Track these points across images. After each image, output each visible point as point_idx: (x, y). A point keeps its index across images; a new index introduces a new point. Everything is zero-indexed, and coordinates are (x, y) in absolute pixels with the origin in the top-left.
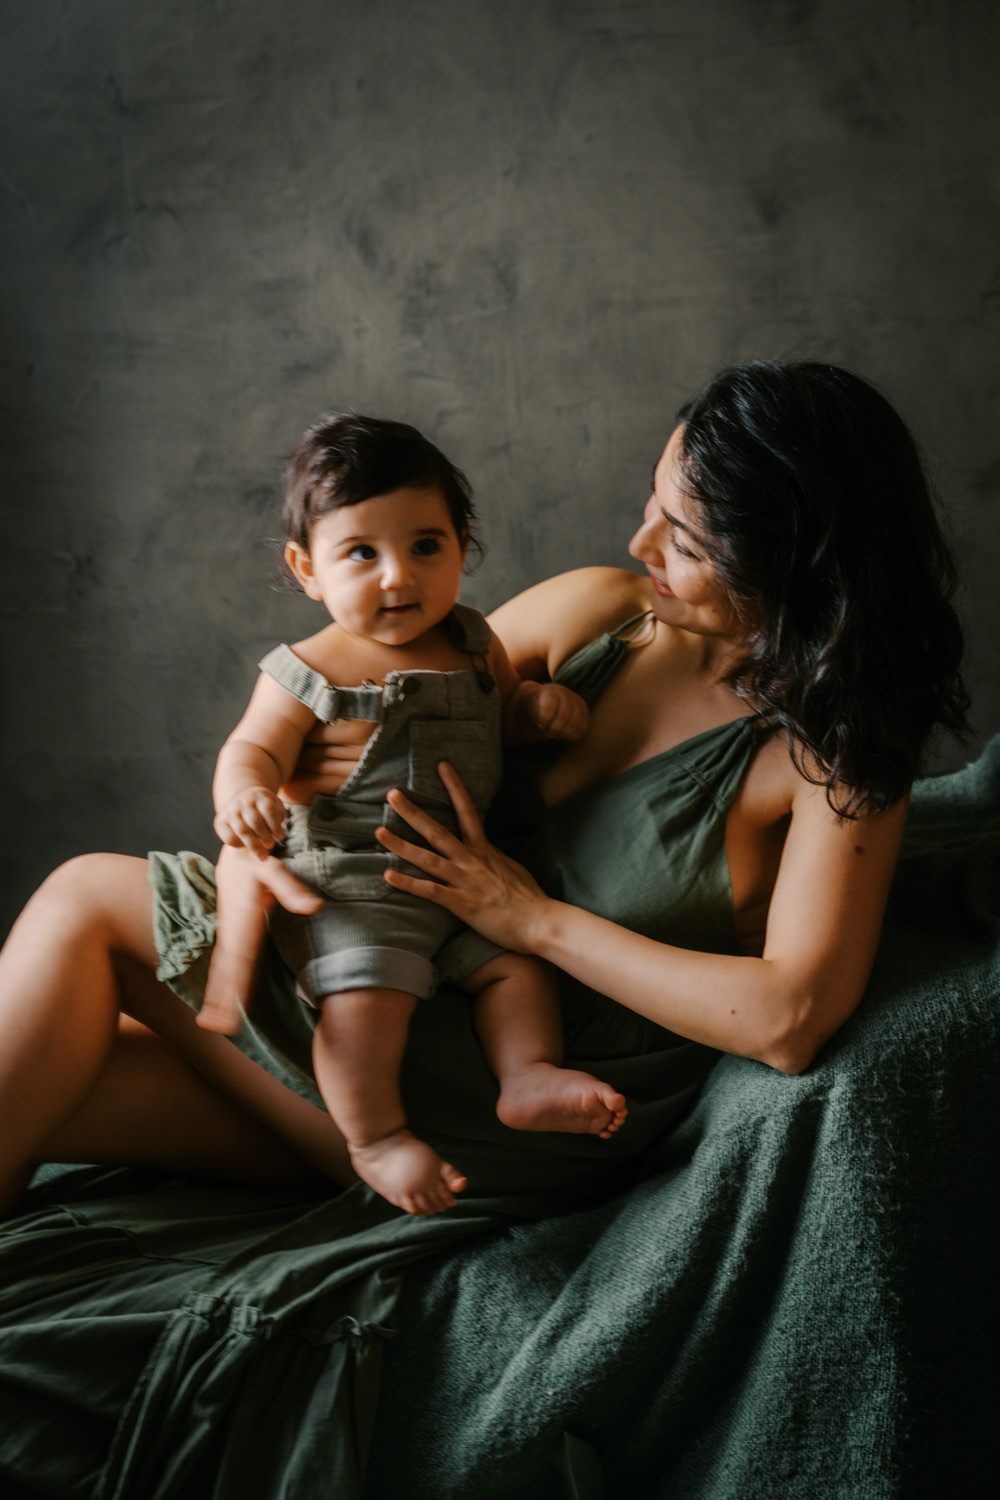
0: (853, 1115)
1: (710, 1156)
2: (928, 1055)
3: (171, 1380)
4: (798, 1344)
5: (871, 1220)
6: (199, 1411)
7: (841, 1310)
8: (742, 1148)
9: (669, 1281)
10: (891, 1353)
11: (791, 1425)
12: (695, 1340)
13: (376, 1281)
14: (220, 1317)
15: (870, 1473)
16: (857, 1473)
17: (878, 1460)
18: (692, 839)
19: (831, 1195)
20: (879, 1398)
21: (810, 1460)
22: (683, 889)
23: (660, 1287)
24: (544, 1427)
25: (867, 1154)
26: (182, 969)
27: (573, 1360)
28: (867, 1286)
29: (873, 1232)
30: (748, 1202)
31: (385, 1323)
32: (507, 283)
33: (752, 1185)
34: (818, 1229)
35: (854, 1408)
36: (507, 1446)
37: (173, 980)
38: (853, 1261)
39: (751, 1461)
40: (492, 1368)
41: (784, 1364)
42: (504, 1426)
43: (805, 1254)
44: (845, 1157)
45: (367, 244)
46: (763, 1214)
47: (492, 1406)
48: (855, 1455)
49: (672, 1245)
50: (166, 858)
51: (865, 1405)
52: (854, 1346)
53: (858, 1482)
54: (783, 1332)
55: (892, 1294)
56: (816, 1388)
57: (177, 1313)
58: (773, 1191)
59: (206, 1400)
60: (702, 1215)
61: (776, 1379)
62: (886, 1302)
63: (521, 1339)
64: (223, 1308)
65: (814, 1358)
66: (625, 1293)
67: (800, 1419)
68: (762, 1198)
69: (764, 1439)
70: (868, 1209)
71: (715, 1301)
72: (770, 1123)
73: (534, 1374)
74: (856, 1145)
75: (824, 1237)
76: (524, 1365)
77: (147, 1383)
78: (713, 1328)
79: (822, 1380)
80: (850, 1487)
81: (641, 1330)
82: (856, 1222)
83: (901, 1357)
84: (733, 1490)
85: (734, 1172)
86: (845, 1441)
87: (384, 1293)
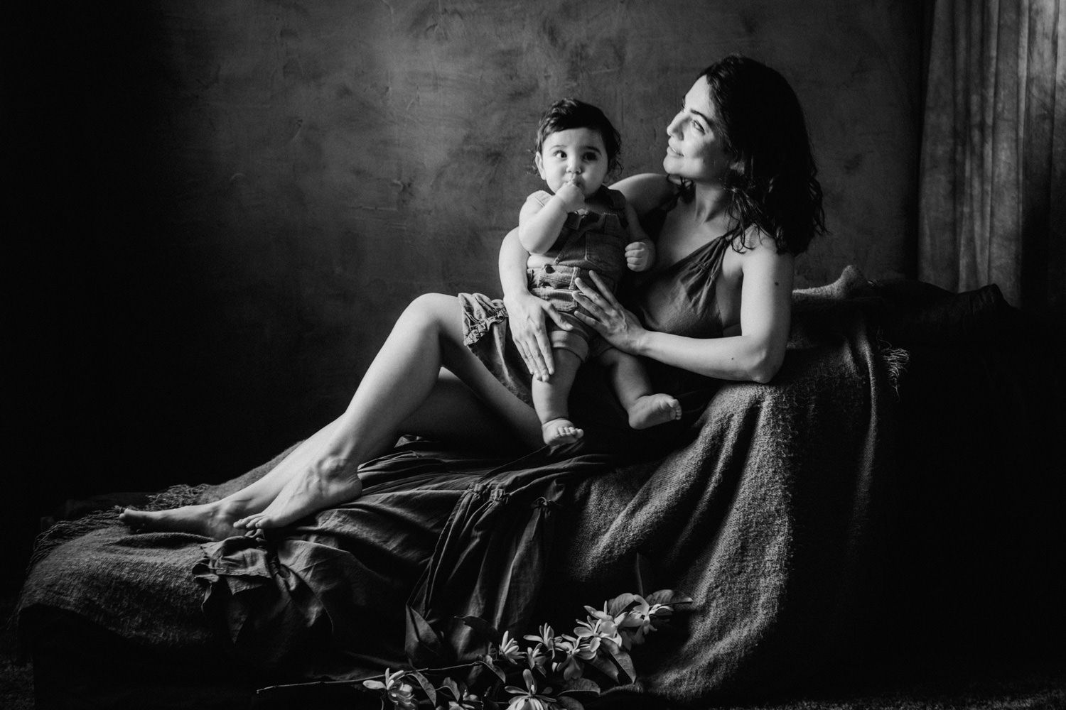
0: (773, 414)
1: (708, 431)
2: (808, 389)
3: (462, 520)
4: (744, 515)
5: (780, 460)
6: (474, 533)
7: (764, 500)
8: (722, 428)
9: (687, 485)
10: (786, 519)
11: (740, 551)
12: (697, 513)
13: (554, 484)
14: (485, 494)
15: (775, 571)
16: (769, 572)
17: (778, 566)
18: (701, 293)
19: (762, 449)
20: (780, 539)
21: (748, 566)
22: (699, 317)
23: (683, 488)
24: (628, 550)
25: (779, 431)
26: (476, 341)
27: (642, 521)
28: (776, 489)
29: (780, 465)
30: (724, 452)
31: (558, 501)
32: (620, 57)
33: (726, 444)
34: (755, 464)
35: (769, 544)
36: (611, 558)
37: (470, 346)
38: (770, 478)
39: (721, 567)
40: (605, 525)
41: (738, 524)
42: (610, 548)
43: (749, 475)
44: (769, 432)
45: (553, 34)
46: (730, 457)
47: (605, 540)
48: (768, 564)
49: (689, 470)
50: (468, 296)
51: (774, 542)
52: (770, 516)
53: (769, 576)
54: (738, 510)
55: (788, 493)
56: (752, 534)
57: (466, 492)
58: (735, 447)
59: (478, 529)
60: (702, 457)
61: (734, 531)
62: (785, 496)
63: (619, 513)
64: (487, 490)
65: (751, 521)
66: (667, 491)
67: (744, 548)
68: (730, 449)
69: (727, 557)
70: (778, 455)
71: (707, 496)
72: (735, 417)
73: (625, 527)
74: (774, 427)
75: (758, 468)
76: (620, 522)
77: (452, 520)
78: (706, 508)
79: (754, 531)
80: (765, 578)
81: (673, 508)
82: (773, 461)
83: (790, 520)
84: (712, 580)
85: (718, 438)
86: (763, 558)
87: (557, 489)
